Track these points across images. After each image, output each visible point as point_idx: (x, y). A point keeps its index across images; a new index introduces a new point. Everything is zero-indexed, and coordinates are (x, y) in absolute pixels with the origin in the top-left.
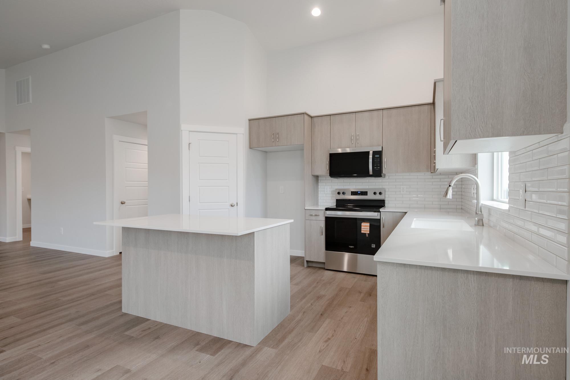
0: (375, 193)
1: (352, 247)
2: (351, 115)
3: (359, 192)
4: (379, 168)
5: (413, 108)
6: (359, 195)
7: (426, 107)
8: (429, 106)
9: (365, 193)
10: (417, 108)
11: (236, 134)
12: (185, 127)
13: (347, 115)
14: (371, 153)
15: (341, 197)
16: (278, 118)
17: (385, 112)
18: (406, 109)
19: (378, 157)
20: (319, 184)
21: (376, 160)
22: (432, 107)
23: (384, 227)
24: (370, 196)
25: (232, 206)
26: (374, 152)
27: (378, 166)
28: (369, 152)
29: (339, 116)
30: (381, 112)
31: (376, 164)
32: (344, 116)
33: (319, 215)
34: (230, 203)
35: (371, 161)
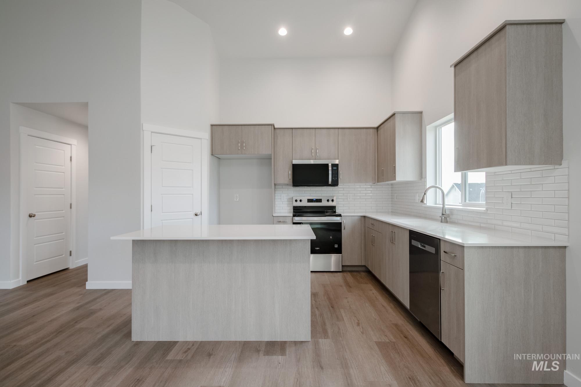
0: (328, 201)
1: (318, 248)
2: (311, 130)
3: (314, 200)
4: (336, 178)
5: (362, 130)
6: (315, 202)
7: (371, 130)
8: (374, 130)
9: (320, 201)
10: (365, 130)
11: (201, 139)
12: (147, 127)
13: (308, 130)
14: (330, 165)
15: (298, 204)
16: (244, 126)
17: (340, 130)
18: (357, 130)
19: (335, 169)
20: (276, 192)
21: (334, 172)
22: (376, 130)
23: (345, 229)
24: (324, 203)
25: (196, 215)
26: (332, 164)
27: (336, 177)
28: (328, 164)
29: (301, 130)
30: (337, 130)
31: (334, 175)
32: (305, 130)
33: (286, 222)
34: (194, 213)
35: (330, 172)
